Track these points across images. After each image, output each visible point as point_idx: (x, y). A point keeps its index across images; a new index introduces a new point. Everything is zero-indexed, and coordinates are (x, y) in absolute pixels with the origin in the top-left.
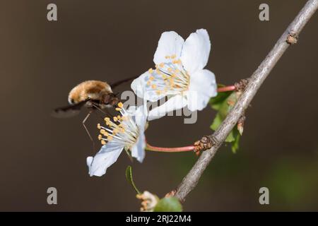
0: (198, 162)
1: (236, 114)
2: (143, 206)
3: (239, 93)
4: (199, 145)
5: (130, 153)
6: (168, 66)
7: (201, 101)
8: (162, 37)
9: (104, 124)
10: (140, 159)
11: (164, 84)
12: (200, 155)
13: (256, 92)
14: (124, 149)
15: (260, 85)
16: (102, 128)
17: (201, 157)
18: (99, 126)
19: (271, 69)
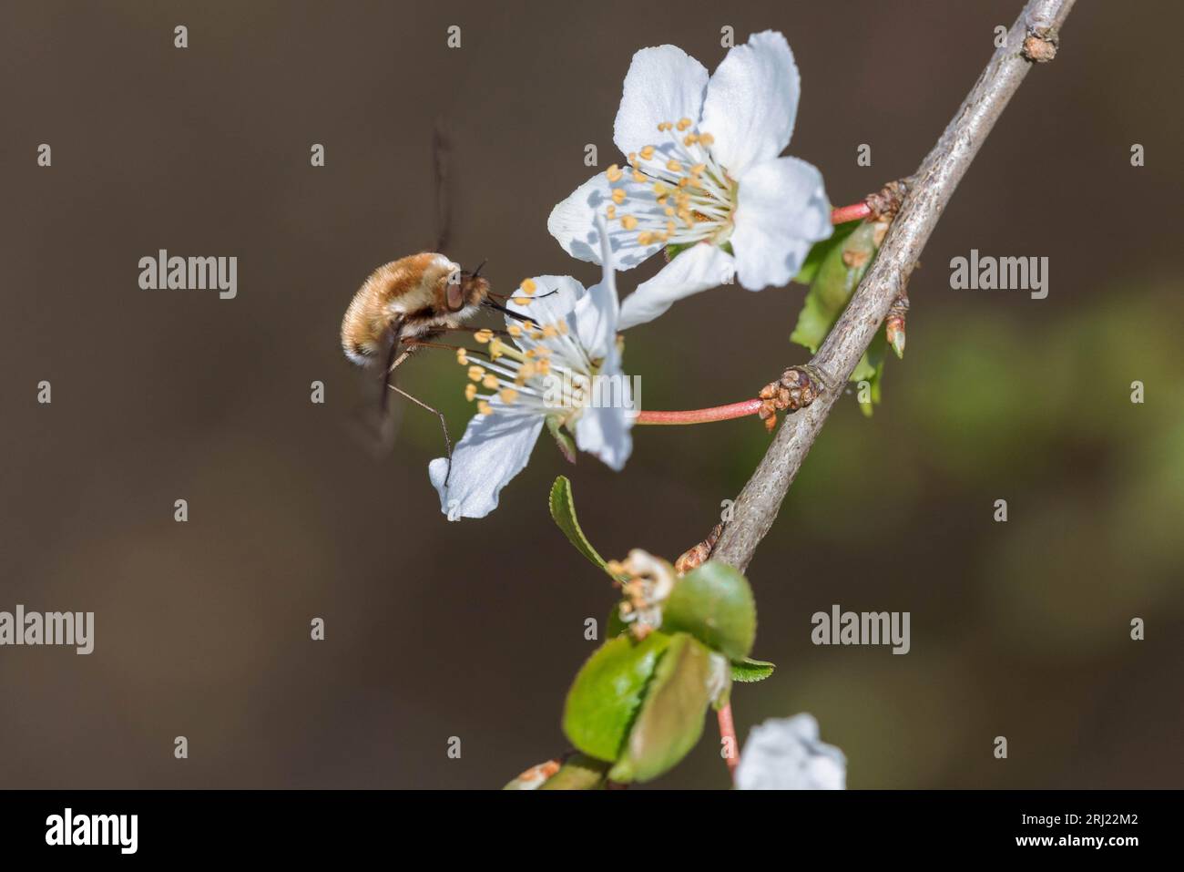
0: (773, 450)
1: (882, 293)
3: (881, 227)
4: (777, 395)
5: (571, 437)
6: (665, 158)
7: (781, 256)
9: (483, 352)
11: (658, 211)
12: (778, 426)
13: (936, 219)
14: (546, 429)
15: (947, 197)
16: (471, 364)
17: (784, 433)
18: (463, 356)
19: (979, 144)
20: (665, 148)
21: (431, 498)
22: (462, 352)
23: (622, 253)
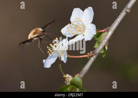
0: (89, 62)
1: (105, 42)
2: (66, 80)
3: (106, 33)
4: (89, 55)
5: (61, 58)
6: (77, 23)
8: (73, 10)
9: (50, 46)
10: (65, 62)
11: (75, 30)
12: (89, 59)
14: (58, 57)
15: (114, 30)
16: (49, 48)
17: (90, 60)
18: (48, 47)
19: (119, 23)
20: (77, 22)
22: (48, 46)
23: (70, 35)
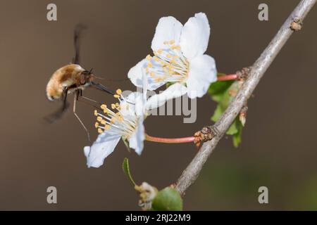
0: (199, 154)
1: (238, 104)
2: (141, 198)
3: (241, 82)
4: (200, 135)
5: (128, 143)
6: (167, 53)
8: (159, 23)
9: (101, 111)
10: (138, 151)
11: (163, 72)
12: (200, 146)
13: (258, 81)
14: (121, 139)
15: (262, 73)
16: (98, 115)
17: (202, 149)
18: (96, 113)
19: (274, 57)
20: (168, 50)
21: (84, 159)
22: (96, 111)
23: (152, 84)
